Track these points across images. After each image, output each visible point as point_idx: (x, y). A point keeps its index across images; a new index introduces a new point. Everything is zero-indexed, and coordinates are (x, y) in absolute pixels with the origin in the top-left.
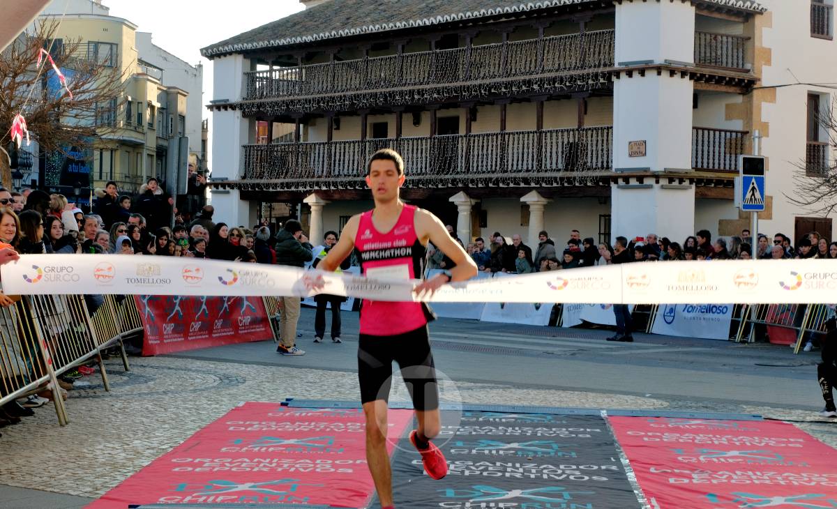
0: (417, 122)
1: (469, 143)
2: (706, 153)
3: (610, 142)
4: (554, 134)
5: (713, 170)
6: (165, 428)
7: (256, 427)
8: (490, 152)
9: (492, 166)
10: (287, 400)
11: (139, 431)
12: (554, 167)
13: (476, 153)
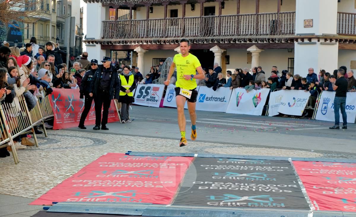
0: (193, 9)
1: (220, 20)
2: (344, 26)
3: (294, 19)
4: (265, 16)
5: (348, 35)
6: (67, 165)
7: (114, 165)
8: (231, 25)
9: (232, 32)
10: (128, 152)
11: (55, 167)
12: (265, 33)
13: (224, 25)
